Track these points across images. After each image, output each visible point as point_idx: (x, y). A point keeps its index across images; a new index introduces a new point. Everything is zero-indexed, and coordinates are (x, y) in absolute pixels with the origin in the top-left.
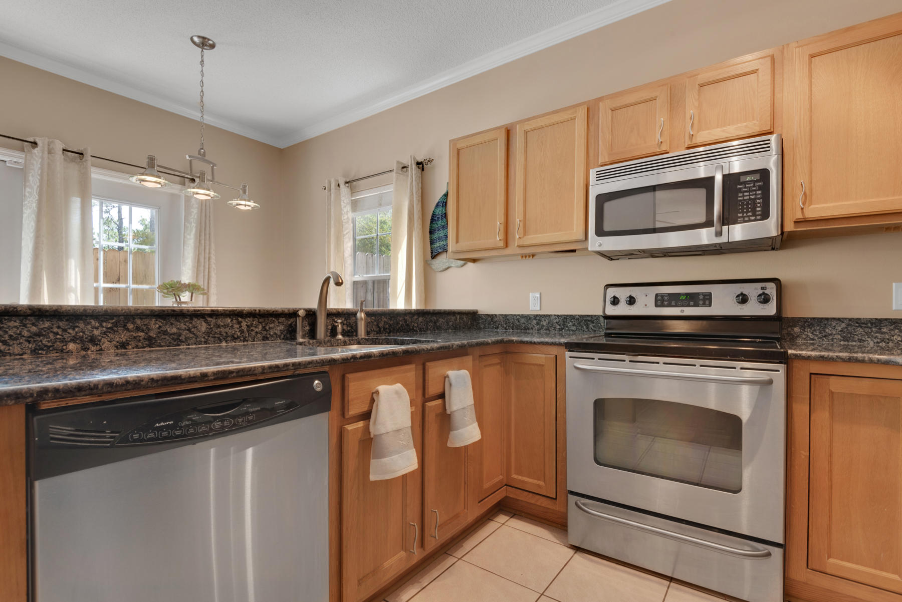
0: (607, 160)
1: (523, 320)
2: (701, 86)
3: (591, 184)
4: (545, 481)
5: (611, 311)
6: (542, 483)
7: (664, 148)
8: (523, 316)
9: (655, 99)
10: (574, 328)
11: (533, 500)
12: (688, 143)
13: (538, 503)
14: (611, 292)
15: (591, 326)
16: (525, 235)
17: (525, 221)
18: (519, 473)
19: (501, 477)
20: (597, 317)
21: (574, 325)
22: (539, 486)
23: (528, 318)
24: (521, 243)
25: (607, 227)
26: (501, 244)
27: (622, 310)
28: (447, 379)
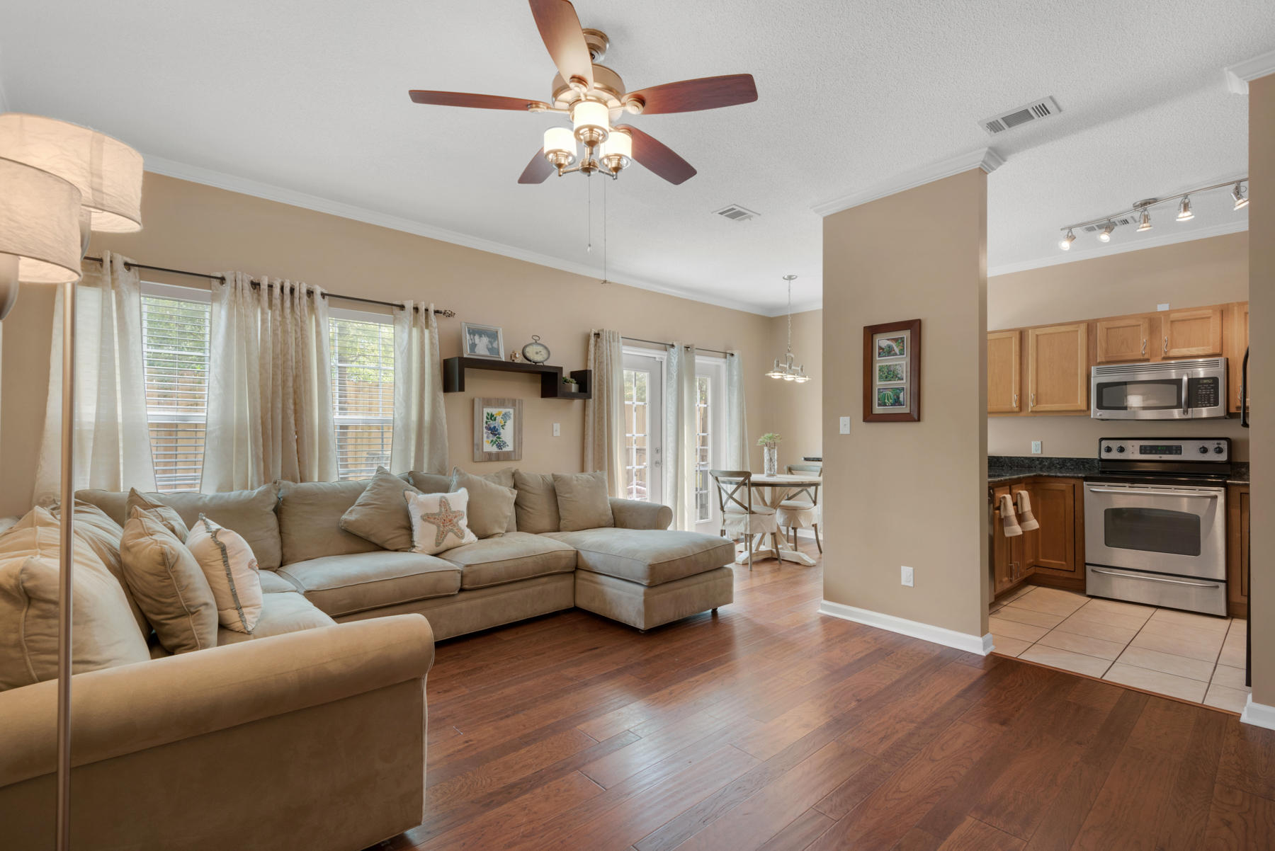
0: (1104, 360)
1: (1027, 461)
2: (1172, 322)
3: (1092, 375)
4: (1066, 561)
5: (1105, 456)
6: (1064, 563)
7: (1146, 356)
8: (1026, 458)
9: (1139, 325)
10: (1072, 467)
11: (1056, 573)
12: (1163, 355)
13: (1061, 575)
14: (1104, 444)
15: (1087, 466)
16: (1037, 404)
17: (1037, 395)
18: (1045, 557)
19: (1032, 560)
20: (1093, 460)
21: (1072, 465)
22: (1062, 565)
23: (1032, 460)
24: (1034, 409)
25: (1105, 404)
26: (1017, 409)
27: (1115, 455)
28: (1019, 495)
